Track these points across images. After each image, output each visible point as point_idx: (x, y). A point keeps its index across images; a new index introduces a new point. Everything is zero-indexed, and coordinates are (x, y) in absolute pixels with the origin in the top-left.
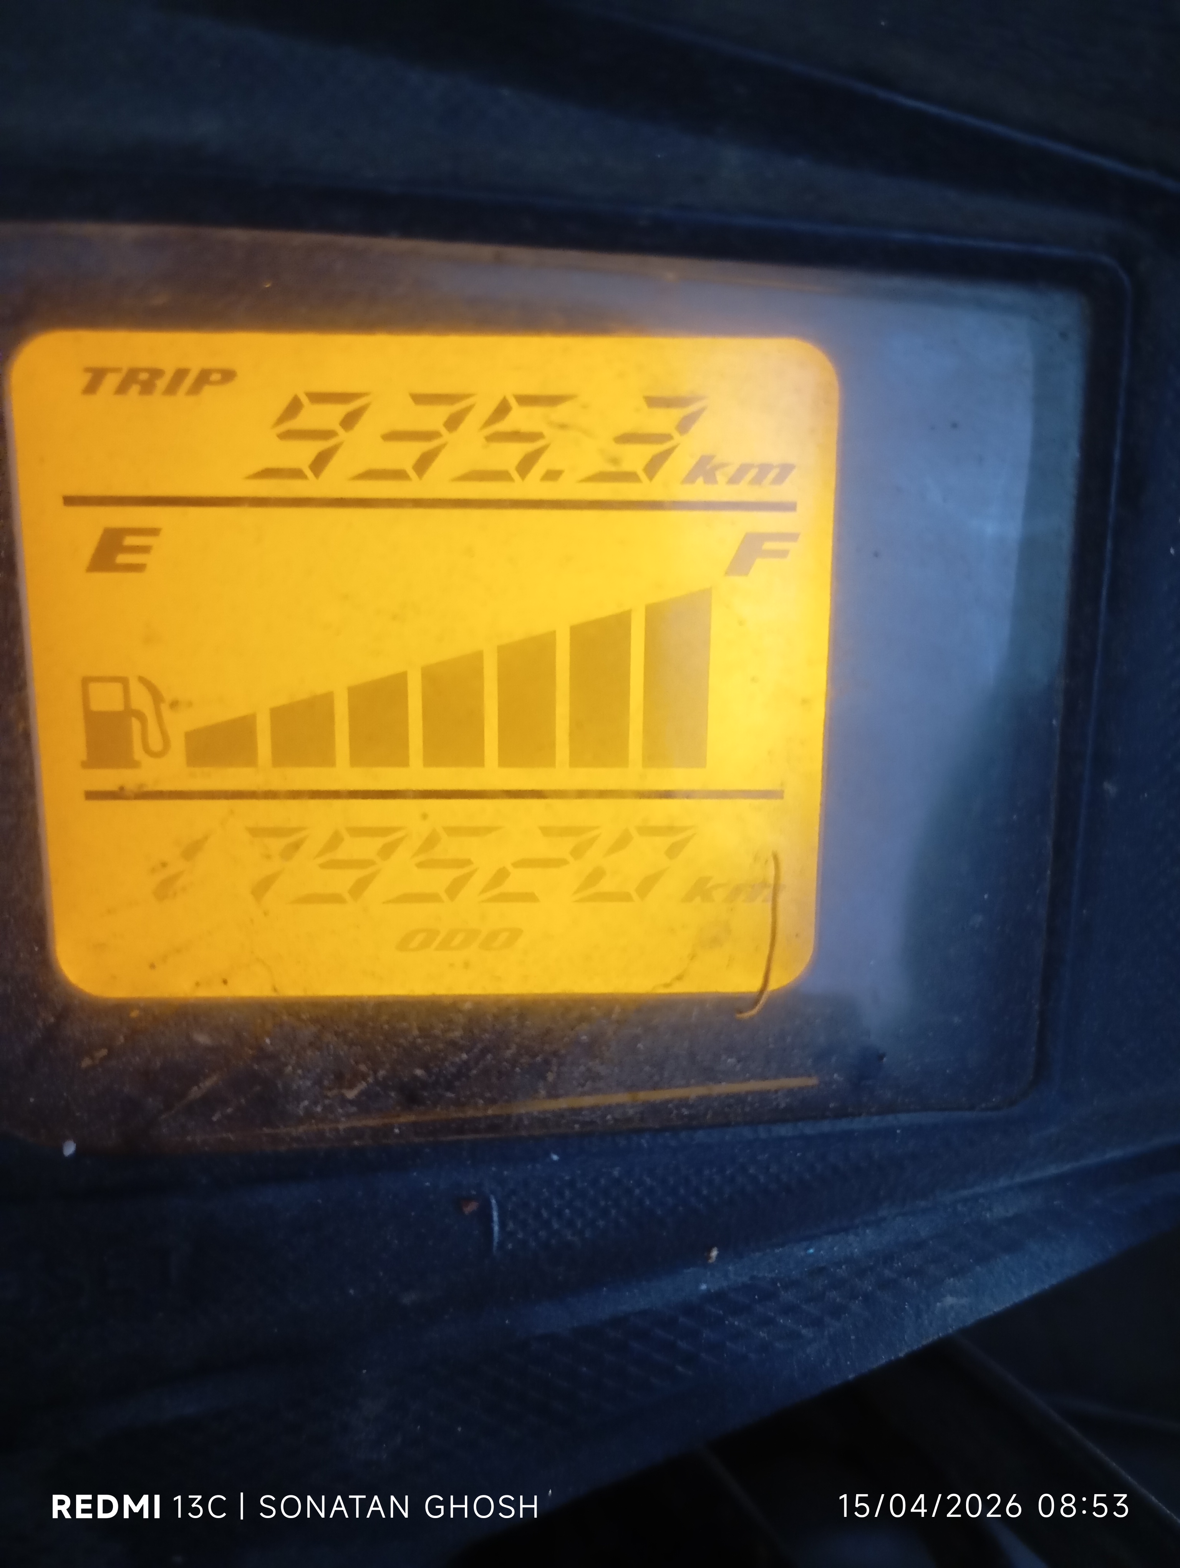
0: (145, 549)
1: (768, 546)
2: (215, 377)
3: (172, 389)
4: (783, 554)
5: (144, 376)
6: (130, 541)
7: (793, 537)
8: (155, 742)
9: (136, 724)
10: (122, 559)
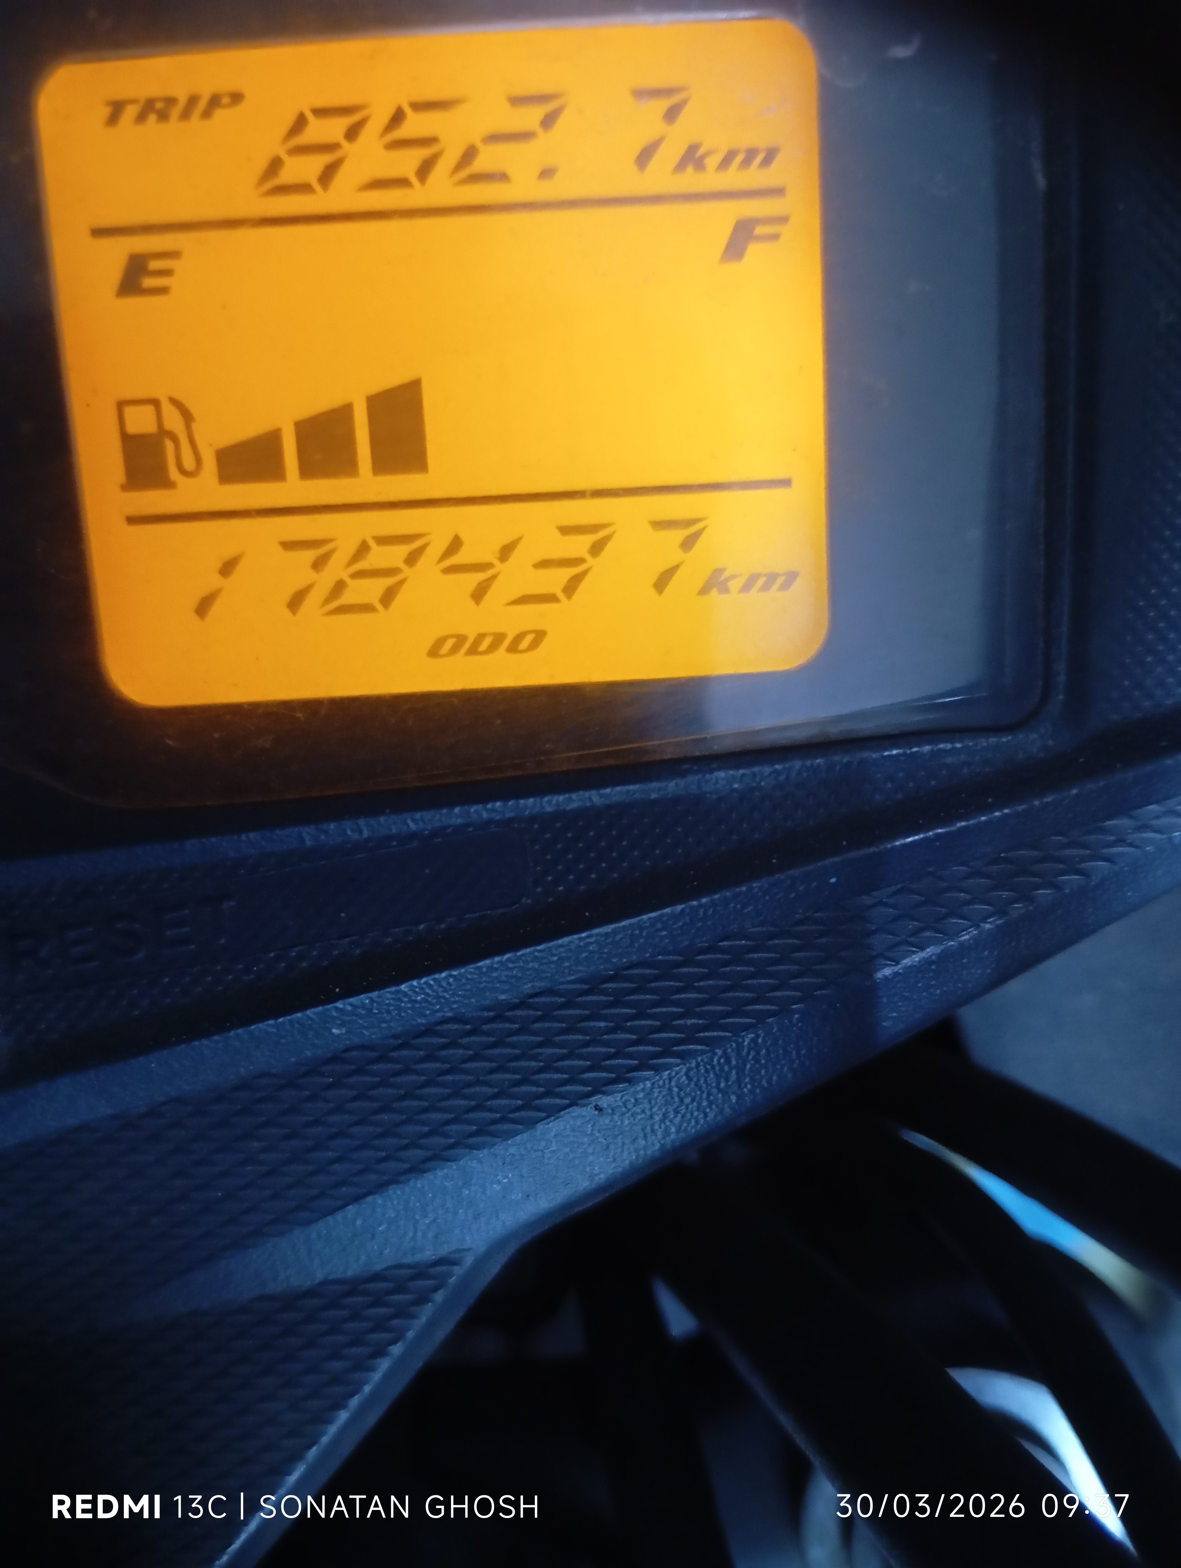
0: (168, 273)
1: (759, 230)
2: (225, 100)
3: (186, 115)
4: (775, 237)
5: (159, 105)
6: (154, 265)
7: (783, 220)
8: (189, 462)
9: (169, 445)
10: (148, 282)
